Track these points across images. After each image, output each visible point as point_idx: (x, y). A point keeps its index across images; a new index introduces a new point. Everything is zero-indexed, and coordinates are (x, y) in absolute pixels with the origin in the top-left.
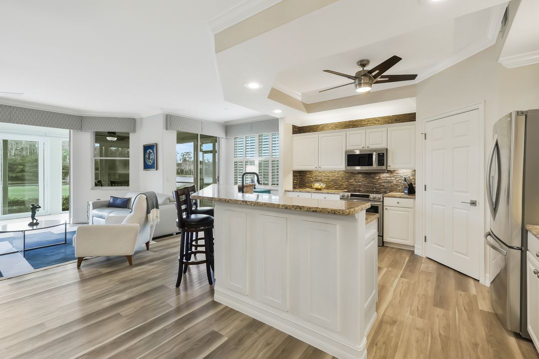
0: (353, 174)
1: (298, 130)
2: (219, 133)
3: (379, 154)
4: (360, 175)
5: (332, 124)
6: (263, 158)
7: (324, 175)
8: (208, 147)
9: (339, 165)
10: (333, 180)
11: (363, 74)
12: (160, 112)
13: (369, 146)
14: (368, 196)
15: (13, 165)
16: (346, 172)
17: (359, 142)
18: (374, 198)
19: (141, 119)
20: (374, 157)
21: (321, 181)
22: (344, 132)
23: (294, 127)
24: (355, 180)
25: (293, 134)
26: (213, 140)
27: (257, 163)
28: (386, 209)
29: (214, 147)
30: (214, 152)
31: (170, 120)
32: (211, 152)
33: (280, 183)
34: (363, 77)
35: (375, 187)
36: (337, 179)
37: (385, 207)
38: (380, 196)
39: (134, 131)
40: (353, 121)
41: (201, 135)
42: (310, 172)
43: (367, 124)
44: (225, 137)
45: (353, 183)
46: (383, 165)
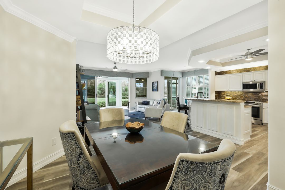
0: (247, 93)
1: (217, 73)
2: (179, 76)
3: (260, 84)
4: (251, 93)
5: (235, 70)
6: (200, 86)
7: (231, 93)
8: (175, 81)
9: (240, 89)
10: (236, 95)
11: (248, 54)
12: (159, 69)
13: (255, 80)
14: (254, 103)
15: (90, 89)
16: (243, 92)
17: (250, 78)
18: (257, 103)
19: (151, 72)
20: (258, 85)
21: (230, 96)
22: (241, 74)
23: (216, 72)
24: (248, 95)
25: (215, 75)
26: (177, 79)
27: (197, 88)
28: (264, 108)
29: (177, 81)
30: (176, 83)
31: (162, 72)
32: (175, 84)
33: (209, 97)
34: (248, 55)
35: (259, 99)
36: (238, 95)
37: (263, 108)
38: (261, 102)
39: (148, 77)
40: (247, 69)
41: (173, 77)
42: (224, 92)
43: (255, 70)
44: (182, 77)
45: (247, 97)
46: (263, 88)
